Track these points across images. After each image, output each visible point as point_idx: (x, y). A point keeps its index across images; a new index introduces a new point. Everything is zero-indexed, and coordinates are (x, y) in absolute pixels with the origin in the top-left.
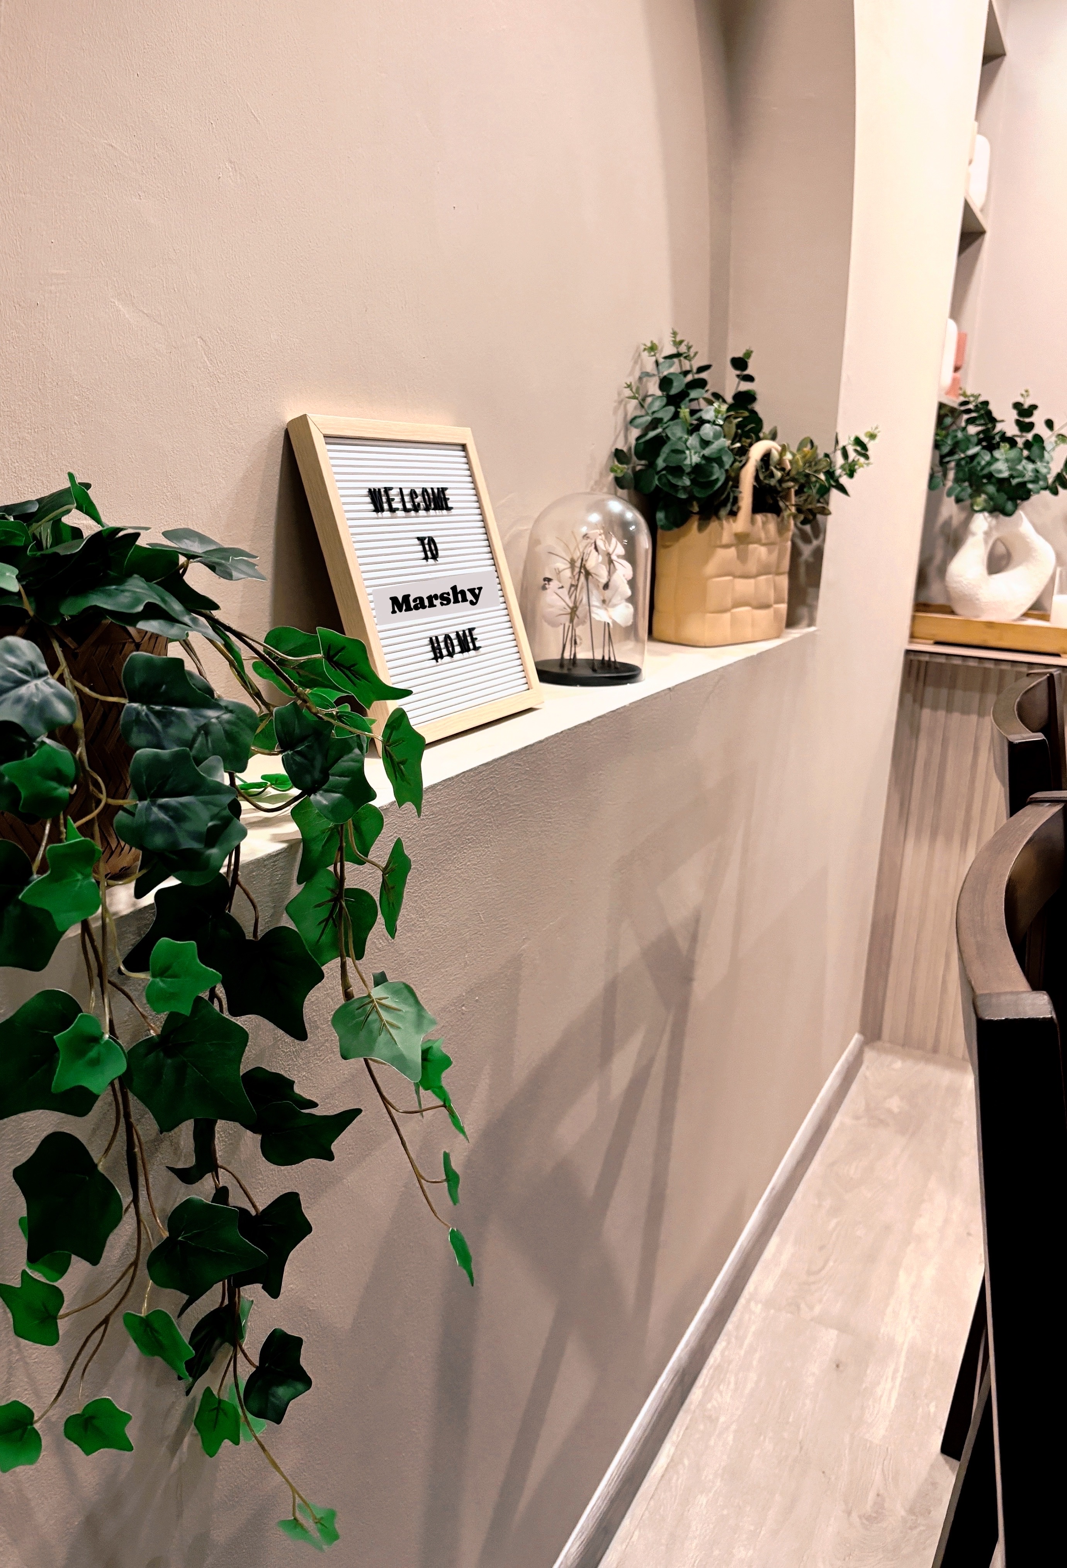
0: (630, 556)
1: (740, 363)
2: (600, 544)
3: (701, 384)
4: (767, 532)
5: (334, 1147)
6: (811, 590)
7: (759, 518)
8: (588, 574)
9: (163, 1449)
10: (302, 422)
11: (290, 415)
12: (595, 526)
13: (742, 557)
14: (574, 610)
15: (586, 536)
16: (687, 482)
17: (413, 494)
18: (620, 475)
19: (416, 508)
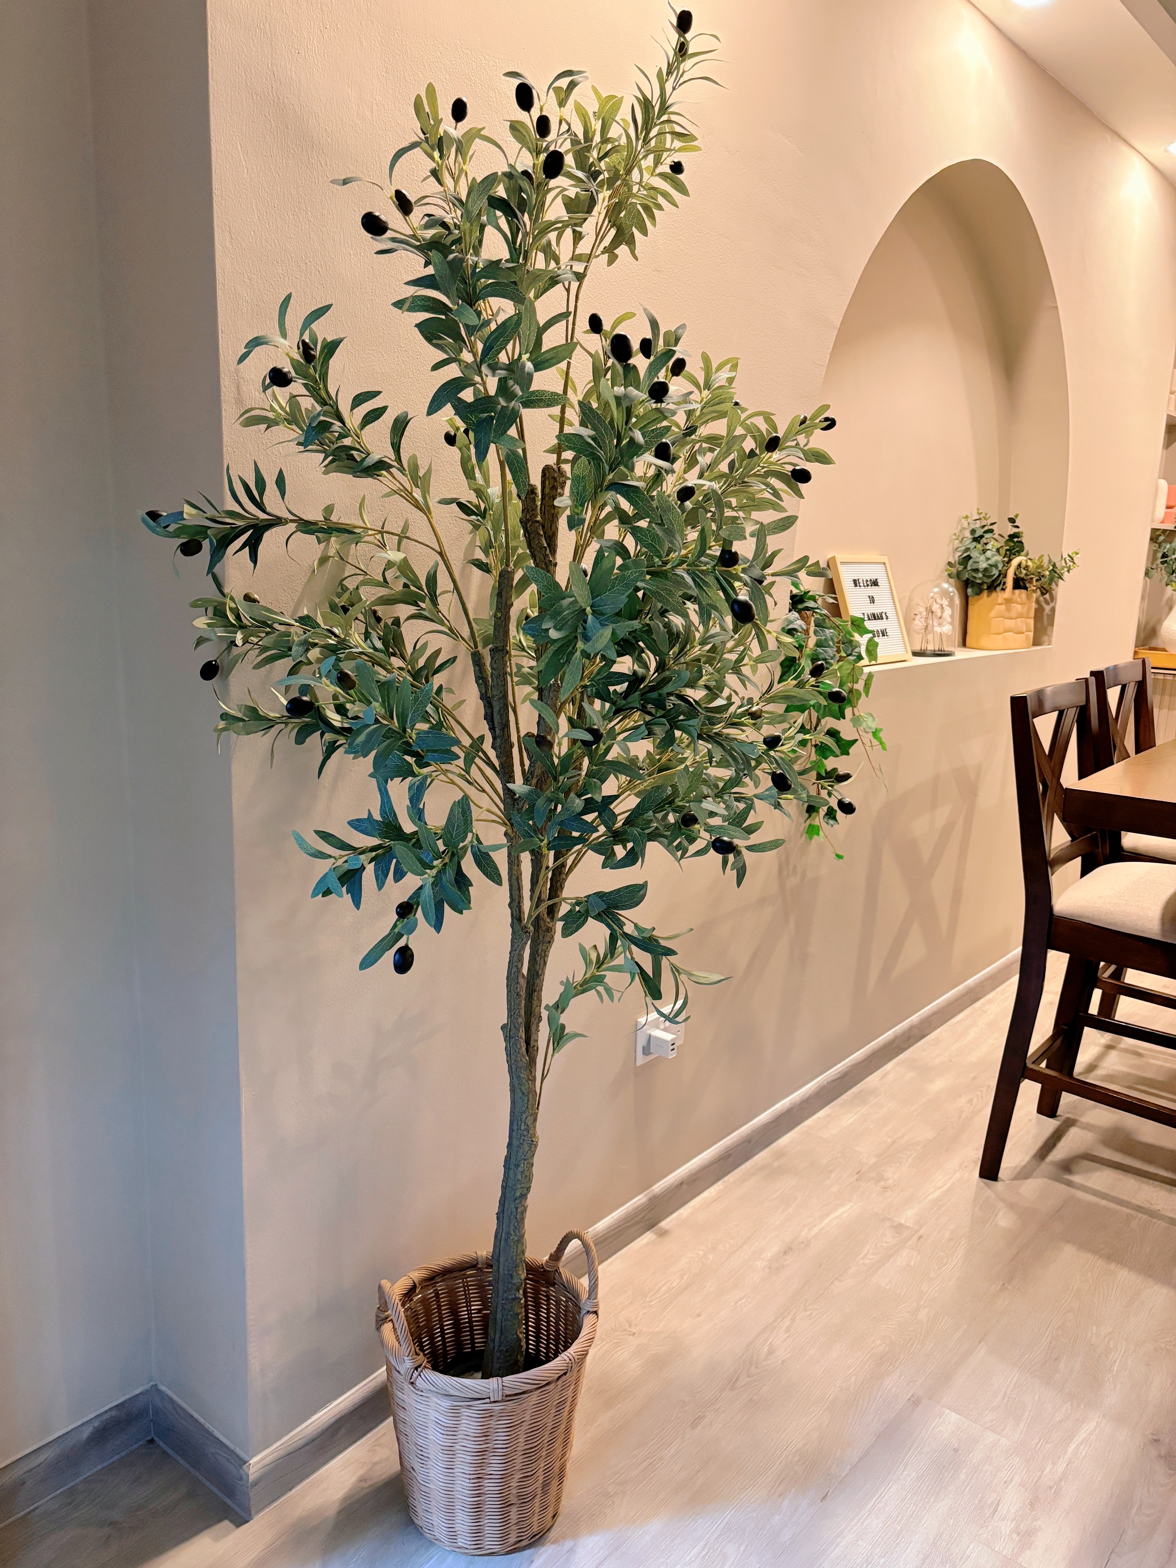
0: (951, 605)
1: (1012, 521)
2: (938, 600)
3: (991, 531)
4: (1021, 598)
5: (850, 751)
6: (1049, 628)
7: (1017, 591)
8: (932, 612)
9: (799, 835)
10: (834, 558)
11: (830, 556)
12: (936, 593)
13: (1009, 610)
14: (926, 627)
15: (932, 598)
16: (980, 575)
17: (867, 581)
18: (950, 572)
19: (868, 585)
